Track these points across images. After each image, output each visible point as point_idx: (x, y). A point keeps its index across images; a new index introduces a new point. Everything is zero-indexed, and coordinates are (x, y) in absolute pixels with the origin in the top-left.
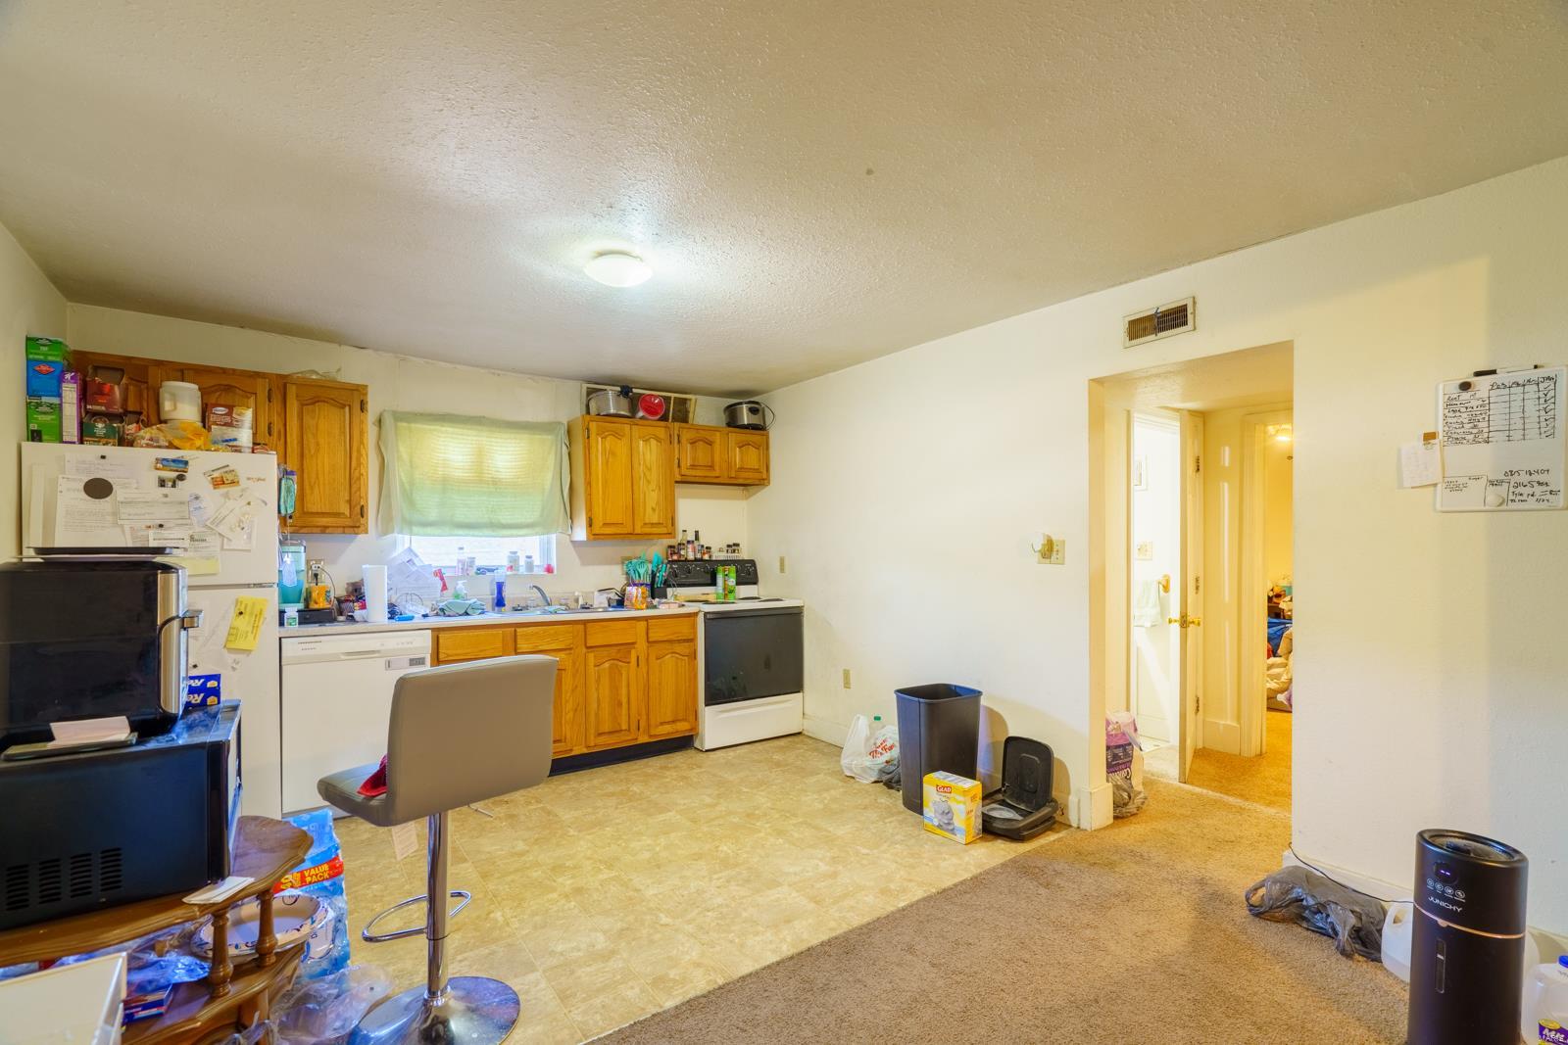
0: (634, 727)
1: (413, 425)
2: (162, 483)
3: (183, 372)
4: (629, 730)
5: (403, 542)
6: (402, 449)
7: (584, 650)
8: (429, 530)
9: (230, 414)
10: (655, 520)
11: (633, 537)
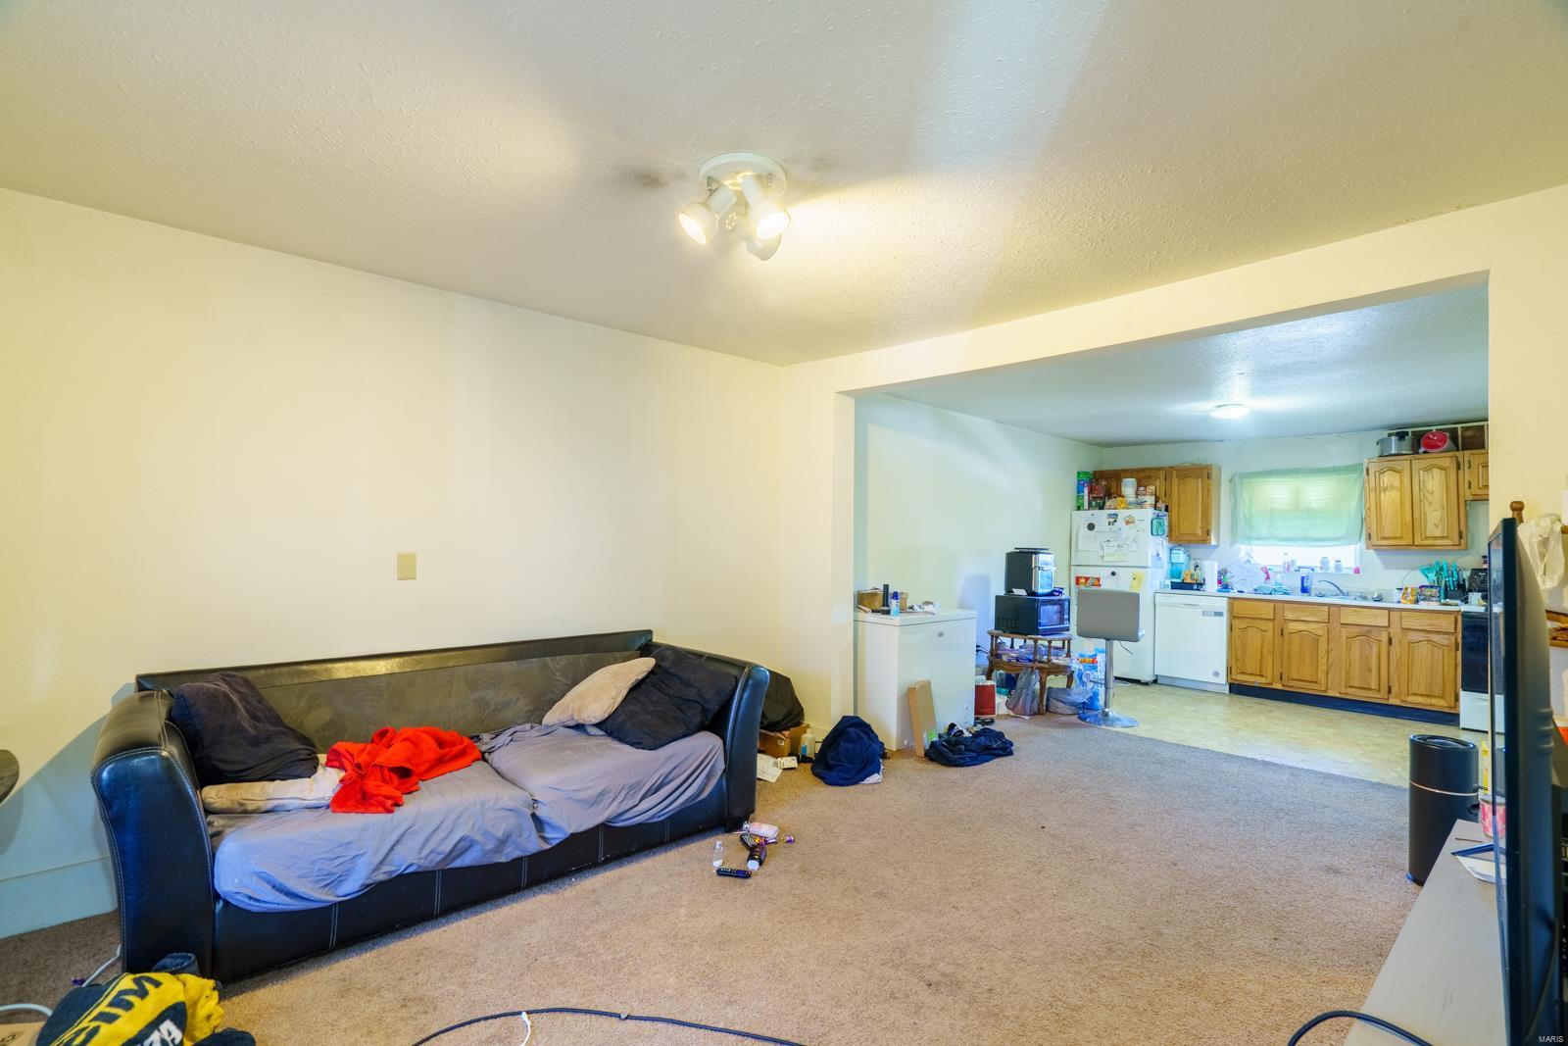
0: (1384, 689)
1: (1252, 480)
2: (1109, 524)
3: (1129, 473)
4: (1379, 691)
5: (1243, 550)
6: (1245, 495)
7: (1339, 625)
8: (1261, 542)
9: (1145, 490)
10: (1438, 533)
11: (1413, 548)
